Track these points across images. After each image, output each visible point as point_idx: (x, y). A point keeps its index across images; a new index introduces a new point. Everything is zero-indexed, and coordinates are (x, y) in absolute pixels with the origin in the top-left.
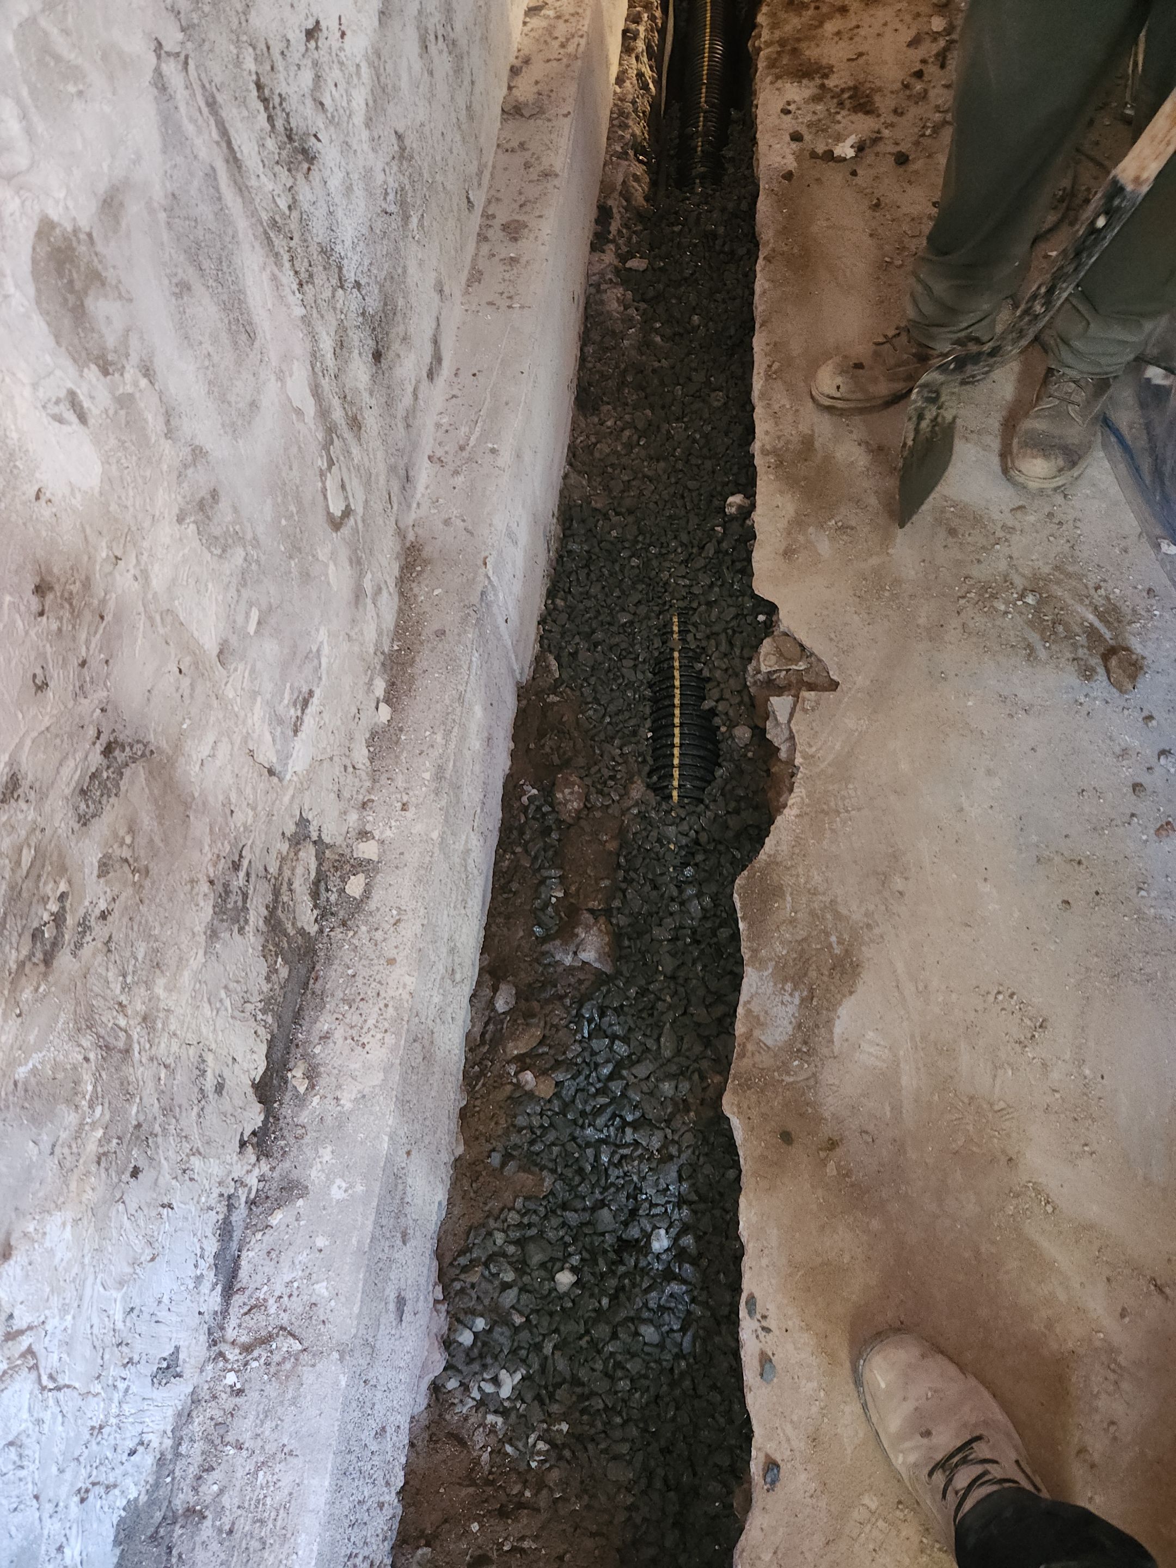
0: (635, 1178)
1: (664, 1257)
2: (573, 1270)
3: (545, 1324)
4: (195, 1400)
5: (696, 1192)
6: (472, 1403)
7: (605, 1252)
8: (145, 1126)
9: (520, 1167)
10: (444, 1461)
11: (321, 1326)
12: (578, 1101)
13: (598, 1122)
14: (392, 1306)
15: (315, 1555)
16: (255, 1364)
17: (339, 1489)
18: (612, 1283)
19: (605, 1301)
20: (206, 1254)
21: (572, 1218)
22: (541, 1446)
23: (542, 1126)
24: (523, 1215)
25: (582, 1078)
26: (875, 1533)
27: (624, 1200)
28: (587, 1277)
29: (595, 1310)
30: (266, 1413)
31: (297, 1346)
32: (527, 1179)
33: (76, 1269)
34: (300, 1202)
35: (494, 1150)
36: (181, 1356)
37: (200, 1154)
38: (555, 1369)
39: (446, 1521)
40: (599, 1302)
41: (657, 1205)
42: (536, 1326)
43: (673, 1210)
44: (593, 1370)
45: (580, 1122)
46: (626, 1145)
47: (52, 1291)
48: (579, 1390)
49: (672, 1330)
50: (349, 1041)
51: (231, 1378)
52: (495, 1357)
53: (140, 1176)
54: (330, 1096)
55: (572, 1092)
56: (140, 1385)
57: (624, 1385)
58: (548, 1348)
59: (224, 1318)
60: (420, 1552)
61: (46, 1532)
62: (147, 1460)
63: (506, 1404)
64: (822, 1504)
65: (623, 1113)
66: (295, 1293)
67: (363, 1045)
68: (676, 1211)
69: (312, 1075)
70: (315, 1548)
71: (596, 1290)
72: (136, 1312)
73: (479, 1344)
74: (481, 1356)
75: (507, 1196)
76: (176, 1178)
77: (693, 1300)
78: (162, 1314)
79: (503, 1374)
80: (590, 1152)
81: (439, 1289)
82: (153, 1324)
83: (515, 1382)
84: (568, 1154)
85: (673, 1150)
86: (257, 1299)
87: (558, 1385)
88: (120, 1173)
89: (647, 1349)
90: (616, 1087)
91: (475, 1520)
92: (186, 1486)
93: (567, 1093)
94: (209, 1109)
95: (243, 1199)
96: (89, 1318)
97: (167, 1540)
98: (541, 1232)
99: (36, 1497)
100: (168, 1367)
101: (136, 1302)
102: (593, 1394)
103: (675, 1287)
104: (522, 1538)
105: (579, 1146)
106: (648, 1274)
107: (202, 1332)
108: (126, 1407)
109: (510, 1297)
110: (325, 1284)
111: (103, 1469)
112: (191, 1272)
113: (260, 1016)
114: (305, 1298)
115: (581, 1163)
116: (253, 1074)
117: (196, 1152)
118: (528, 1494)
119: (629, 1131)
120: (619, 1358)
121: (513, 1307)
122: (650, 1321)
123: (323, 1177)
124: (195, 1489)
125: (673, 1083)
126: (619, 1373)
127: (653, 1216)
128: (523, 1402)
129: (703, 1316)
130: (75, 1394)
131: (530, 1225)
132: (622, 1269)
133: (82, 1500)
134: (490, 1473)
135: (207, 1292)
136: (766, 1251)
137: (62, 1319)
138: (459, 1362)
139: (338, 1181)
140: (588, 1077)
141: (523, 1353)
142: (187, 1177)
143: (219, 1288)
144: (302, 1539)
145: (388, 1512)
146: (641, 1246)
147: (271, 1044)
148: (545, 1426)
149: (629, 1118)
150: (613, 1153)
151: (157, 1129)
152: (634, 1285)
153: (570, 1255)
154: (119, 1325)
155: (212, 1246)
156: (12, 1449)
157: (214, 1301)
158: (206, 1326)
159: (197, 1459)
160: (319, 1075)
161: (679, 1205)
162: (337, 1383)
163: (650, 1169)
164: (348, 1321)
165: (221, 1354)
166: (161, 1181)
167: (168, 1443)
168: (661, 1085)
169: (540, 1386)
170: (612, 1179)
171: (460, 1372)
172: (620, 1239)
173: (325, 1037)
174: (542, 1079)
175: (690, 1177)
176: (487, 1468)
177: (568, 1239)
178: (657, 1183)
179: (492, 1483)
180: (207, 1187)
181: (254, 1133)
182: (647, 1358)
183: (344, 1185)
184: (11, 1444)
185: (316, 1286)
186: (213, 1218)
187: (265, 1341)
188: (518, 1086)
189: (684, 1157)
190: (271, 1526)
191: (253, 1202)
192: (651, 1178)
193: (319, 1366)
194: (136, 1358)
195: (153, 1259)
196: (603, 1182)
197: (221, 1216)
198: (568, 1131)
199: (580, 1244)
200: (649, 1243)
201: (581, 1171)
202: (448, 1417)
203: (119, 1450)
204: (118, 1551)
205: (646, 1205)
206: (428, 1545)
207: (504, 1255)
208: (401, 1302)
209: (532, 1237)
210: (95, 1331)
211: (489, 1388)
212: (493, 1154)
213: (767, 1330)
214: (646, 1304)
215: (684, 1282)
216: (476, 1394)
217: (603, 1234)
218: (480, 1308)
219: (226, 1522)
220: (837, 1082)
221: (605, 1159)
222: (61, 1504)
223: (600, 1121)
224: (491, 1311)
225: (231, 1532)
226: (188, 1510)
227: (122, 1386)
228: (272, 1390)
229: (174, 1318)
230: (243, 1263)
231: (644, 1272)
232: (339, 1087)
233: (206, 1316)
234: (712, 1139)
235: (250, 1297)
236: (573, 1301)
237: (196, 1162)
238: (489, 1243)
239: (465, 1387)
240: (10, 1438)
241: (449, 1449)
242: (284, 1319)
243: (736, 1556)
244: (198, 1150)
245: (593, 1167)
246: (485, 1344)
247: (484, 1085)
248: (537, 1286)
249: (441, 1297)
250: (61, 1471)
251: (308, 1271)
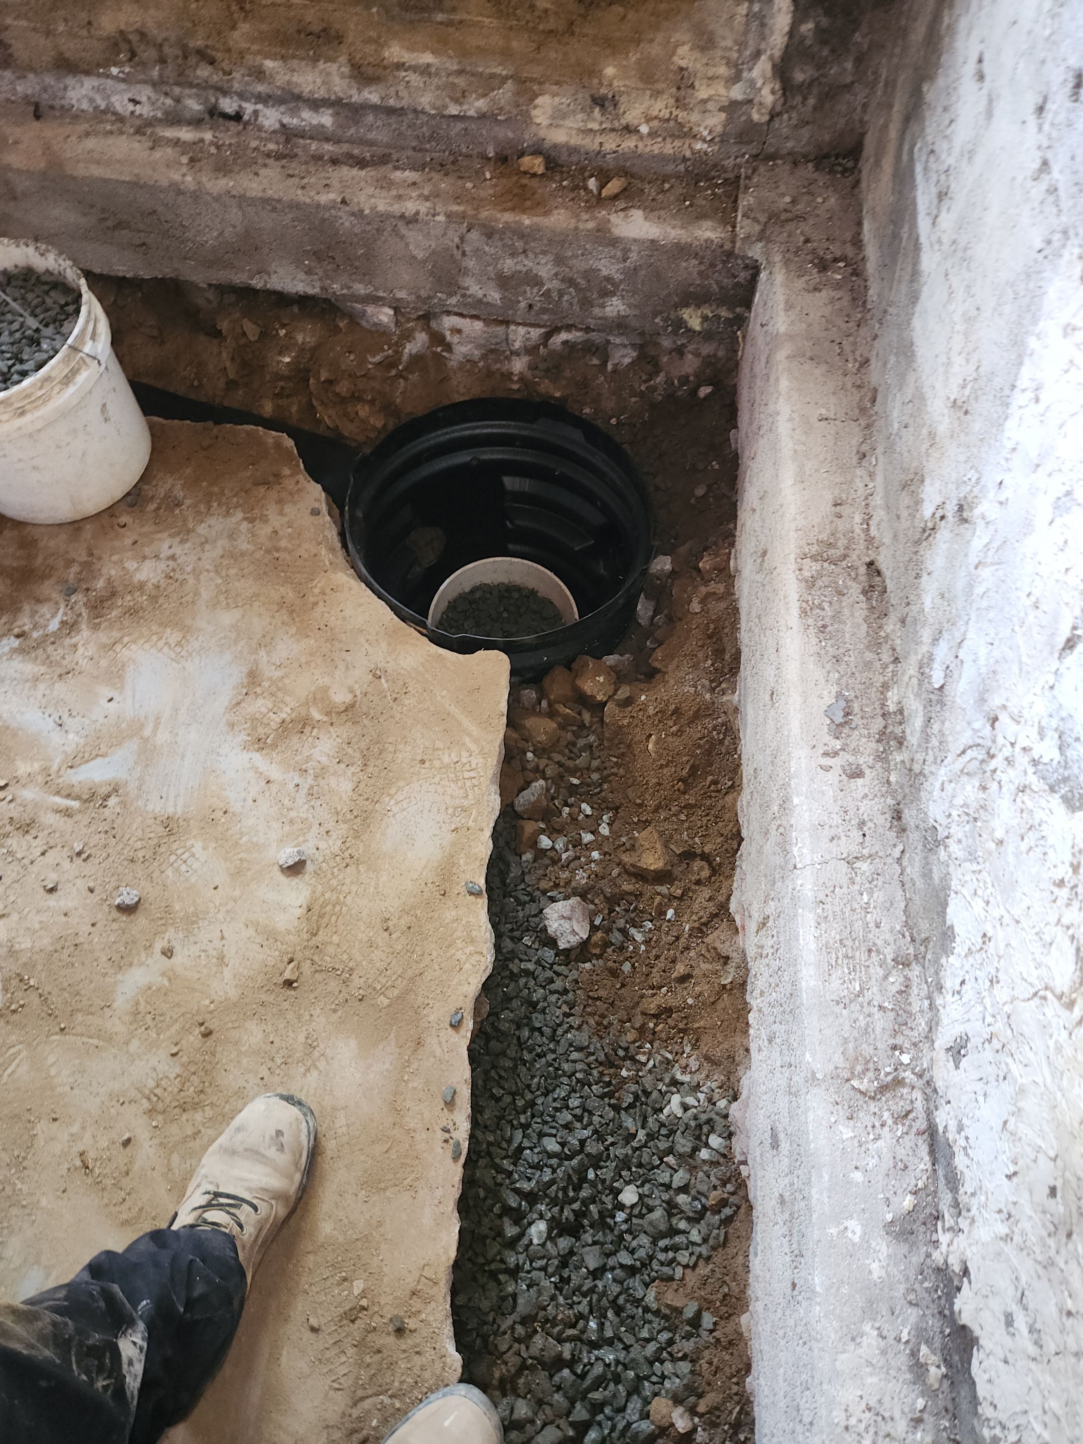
0: (561, 1300)
1: (535, 1216)
2: (621, 1207)
3: (645, 1155)
4: (929, 1037)
5: (499, 1283)
6: (704, 1089)
7: (592, 1226)
8: (1064, 1238)
9: (681, 1313)
10: (720, 1043)
11: (838, 1100)
12: (624, 1394)
13: (601, 1369)
14: (782, 1136)
15: (801, 938)
16: (888, 1069)
17: (794, 984)
18: (585, 1193)
19: (591, 1175)
20: (962, 1153)
21: (624, 1258)
22: (643, 1058)
23: (662, 1362)
24: (674, 1260)
25: (620, 1426)
26: (384, 981)
27: (573, 1277)
28: (608, 1200)
29: (601, 1168)
30: (866, 1032)
31: (855, 1083)
32: (672, 1298)
33: (1065, 1083)
34: (889, 1217)
35: (711, 1331)
36: (952, 1063)
37: (1001, 1239)
38: (634, 1119)
39: (713, 1003)
40: (597, 1175)
41: (540, 1269)
42: (654, 1154)
43: (524, 1263)
44: (601, 1116)
45: (620, 1368)
46: (570, 1339)
47: (1075, 1058)
48: (613, 1101)
49: (531, 1149)
50: (887, 1415)
51: (905, 1059)
52: (687, 1126)
53: (1048, 1191)
54: (891, 1341)
55: (630, 1406)
56: (976, 1030)
57: (574, 1102)
58: (641, 1135)
59: (928, 1108)
60: (729, 980)
61: (1002, 907)
62: (950, 983)
63: (675, 1090)
64: (420, 999)
65: (573, 1377)
66: (870, 1129)
67: (869, 1409)
68: (521, 1262)
69: (918, 1369)
70: (802, 942)
71: (600, 1187)
72: (1001, 1078)
73: (704, 1138)
74: (699, 1127)
75: (692, 1279)
76: (1015, 1204)
77: (510, 1174)
78: (979, 1087)
79: (679, 1113)
80: (609, 1333)
81: (744, 1174)
82: (984, 1076)
83: (668, 1107)
84: (631, 1330)
85: (520, 1330)
86: (903, 1125)
87: (631, 1106)
88: (1066, 1183)
89: (554, 1131)
90: (580, 1413)
91: (691, 1006)
92: (915, 981)
93: (635, 1404)
94: (1011, 1291)
95: (947, 1216)
96: (1036, 1054)
97: (917, 945)
98: (654, 1243)
99: (1018, 922)
100: (959, 1052)
101: (1004, 1085)
102: (602, 1097)
103: (526, 1186)
104: (654, 995)
105: (620, 1340)
106: (551, 1199)
107: (943, 1088)
108: (981, 1009)
109: (679, 1178)
110: (845, 1137)
111: (979, 961)
112: (968, 1132)
113: (998, 1431)
114: (859, 1124)
115: (618, 1320)
116: (982, 1355)
117: (1007, 1238)
118: (651, 1025)
119: (567, 1355)
120: (578, 1125)
121: (676, 1171)
122: (550, 1155)
123: (873, 1244)
124: (907, 979)
125: (515, 1416)
126: (578, 1112)
127: (543, 1258)
128: (660, 1091)
129: (502, 1159)
130: (1021, 997)
131: (666, 1250)
132: (576, 1206)
133: (985, 935)
134: (682, 1038)
135: (950, 1122)
136: (436, 1202)
137: (1057, 1042)
138: (719, 1122)
139: (856, 1239)
140: (613, 1429)
141: (664, 1131)
142: (1005, 1211)
143: (941, 1130)
144: (813, 946)
145: (757, 993)
146: (558, 1228)
147: (975, 1401)
148: (640, 1074)
149: (566, 1372)
150: (583, 1332)
151: (1051, 1242)
152: (565, 1190)
153: (626, 1221)
154: (1010, 1060)
155: (960, 1161)
156: (1049, 940)
157: (942, 1118)
158: (940, 1094)
159: (912, 999)
160: (911, 1368)
161: (518, 1268)
162: (813, 1056)
163: (544, 1309)
164: (815, 1105)
165: (920, 1076)
166: (1026, 1195)
167: (939, 1001)
168: (530, 1414)
169: (647, 1104)
170: (585, 1301)
171: (717, 1114)
172: (578, 1239)
173: (917, 1421)
174: (665, 1423)
175: (503, 1299)
176: (685, 1042)
177: (628, 1237)
178: (539, 1293)
179: (680, 1031)
180: (983, 1211)
181: (959, 1289)
182: (554, 1124)
183: (850, 1235)
184: (1051, 944)
185: (852, 1135)
186: (968, 1187)
187: (883, 1089)
188: (693, 1411)
189: (509, 1321)
190: (840, 955)
191: (937, 1218)
192: (545, 1298)
193: (831, 1067)
194: (987, 1044)
195: (1005, 1123)
196: (595, 1297)
197: (961, 1191)
198: (632, 1355)
199: (616, 1233)
200: (550, 1230)
201: (619, 1310)
202: (722, 1077)
203: (973, 980)
204: (948, 923)
205: (550, 1270)
206: (724, 986)
207: (689, 1219)
208: (775, 1145)
209: (662, 1238)
210: (1027, 1048)
211: (690, 1101)
212: (711, 1327)
213: (446, 1130)
214: (554, 1171)
215: (517, 1191)
216: (701, 1096)
217: (595, 1243)
218: (705, 1168)
219: (875, 957)
220: (332, 1393)
221: (593, 1324)
222: (998, 926)
223: (598, 1369)
224: (695, 1167)
225: (870, 951)
226: (908, 965)
227: (989, 1019)
228: (867, 1050)
229: (968, 1088)
230: (927, 1158)
231: (554, 1202)
232: (884, 1352)
233: (943, 1102)
234: (478, 1341)
235: (910, 1126)
236: (621, 1177)
237: (1003, 1229)
238: (704, 1231)
239: (711, 1101)
240: (1054, 945)
241: (718, 1053)
242: (873, 1107)
243: (491, 967)
244: (1006, 1241)
245: (605, 1317)
246: (698, 1138)
247: (731, 1412)
248: (656, 1191)
249: (742, 1167)
250: (1008, 945)
251: (863, 1148)
